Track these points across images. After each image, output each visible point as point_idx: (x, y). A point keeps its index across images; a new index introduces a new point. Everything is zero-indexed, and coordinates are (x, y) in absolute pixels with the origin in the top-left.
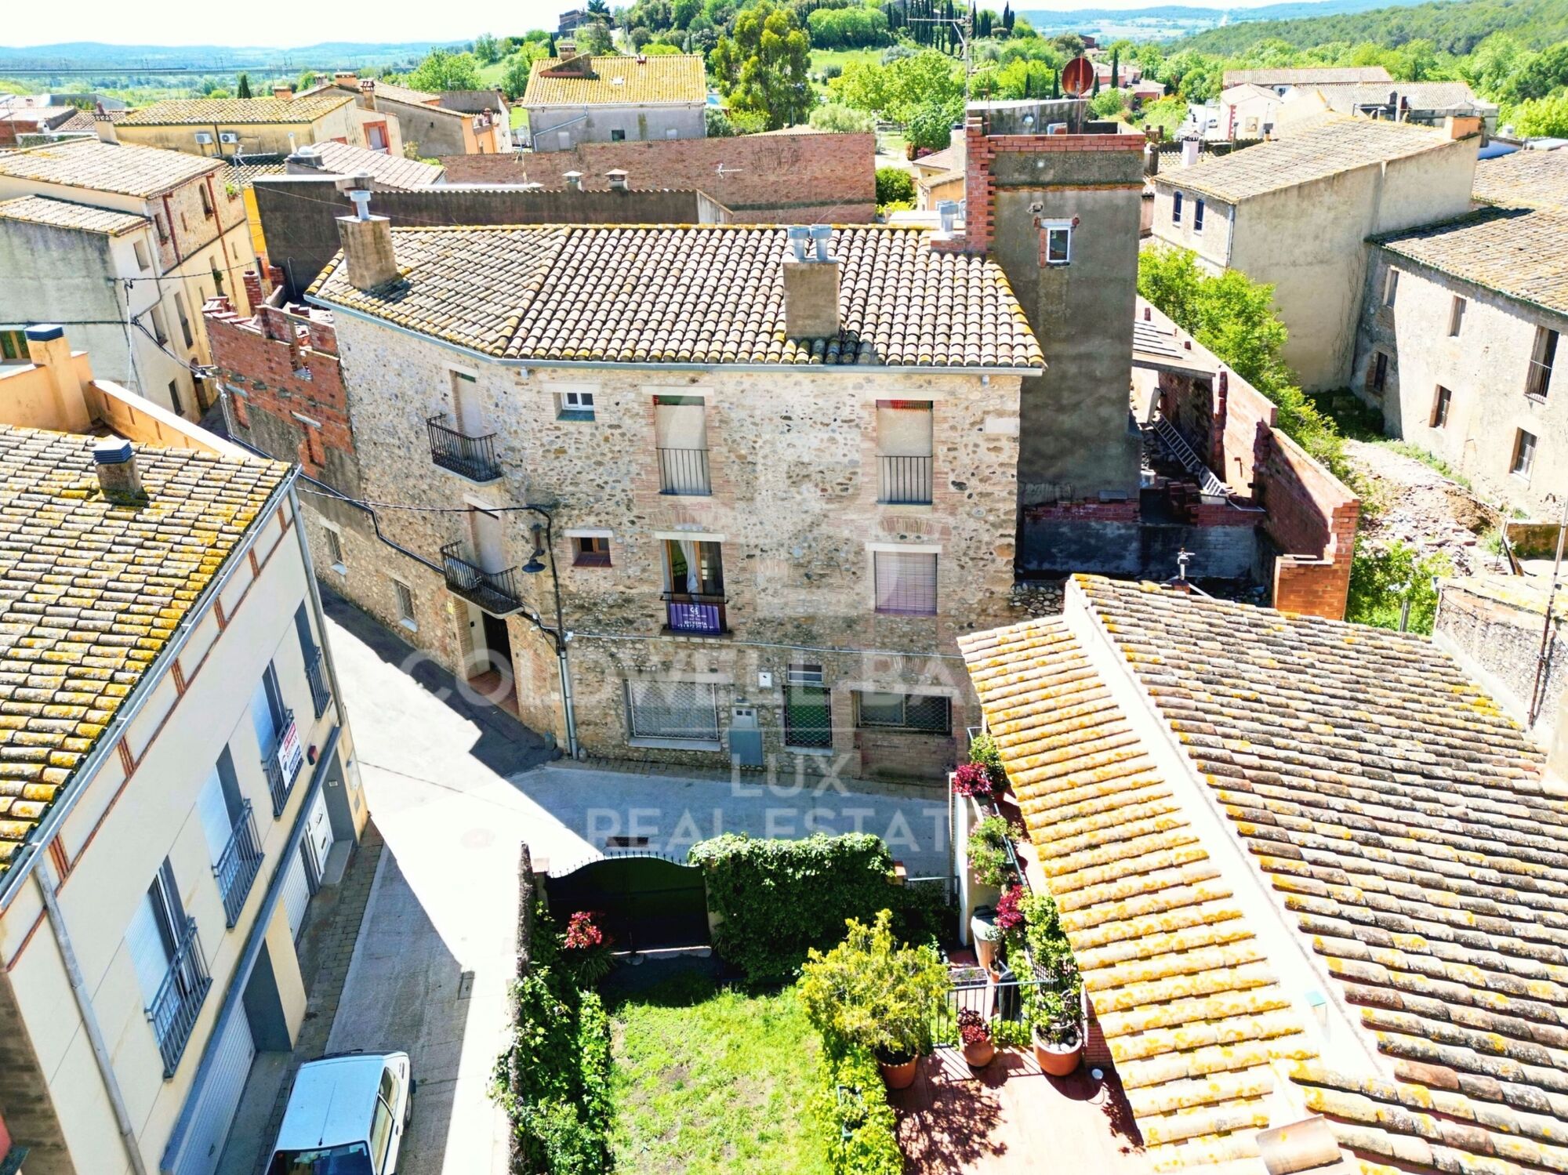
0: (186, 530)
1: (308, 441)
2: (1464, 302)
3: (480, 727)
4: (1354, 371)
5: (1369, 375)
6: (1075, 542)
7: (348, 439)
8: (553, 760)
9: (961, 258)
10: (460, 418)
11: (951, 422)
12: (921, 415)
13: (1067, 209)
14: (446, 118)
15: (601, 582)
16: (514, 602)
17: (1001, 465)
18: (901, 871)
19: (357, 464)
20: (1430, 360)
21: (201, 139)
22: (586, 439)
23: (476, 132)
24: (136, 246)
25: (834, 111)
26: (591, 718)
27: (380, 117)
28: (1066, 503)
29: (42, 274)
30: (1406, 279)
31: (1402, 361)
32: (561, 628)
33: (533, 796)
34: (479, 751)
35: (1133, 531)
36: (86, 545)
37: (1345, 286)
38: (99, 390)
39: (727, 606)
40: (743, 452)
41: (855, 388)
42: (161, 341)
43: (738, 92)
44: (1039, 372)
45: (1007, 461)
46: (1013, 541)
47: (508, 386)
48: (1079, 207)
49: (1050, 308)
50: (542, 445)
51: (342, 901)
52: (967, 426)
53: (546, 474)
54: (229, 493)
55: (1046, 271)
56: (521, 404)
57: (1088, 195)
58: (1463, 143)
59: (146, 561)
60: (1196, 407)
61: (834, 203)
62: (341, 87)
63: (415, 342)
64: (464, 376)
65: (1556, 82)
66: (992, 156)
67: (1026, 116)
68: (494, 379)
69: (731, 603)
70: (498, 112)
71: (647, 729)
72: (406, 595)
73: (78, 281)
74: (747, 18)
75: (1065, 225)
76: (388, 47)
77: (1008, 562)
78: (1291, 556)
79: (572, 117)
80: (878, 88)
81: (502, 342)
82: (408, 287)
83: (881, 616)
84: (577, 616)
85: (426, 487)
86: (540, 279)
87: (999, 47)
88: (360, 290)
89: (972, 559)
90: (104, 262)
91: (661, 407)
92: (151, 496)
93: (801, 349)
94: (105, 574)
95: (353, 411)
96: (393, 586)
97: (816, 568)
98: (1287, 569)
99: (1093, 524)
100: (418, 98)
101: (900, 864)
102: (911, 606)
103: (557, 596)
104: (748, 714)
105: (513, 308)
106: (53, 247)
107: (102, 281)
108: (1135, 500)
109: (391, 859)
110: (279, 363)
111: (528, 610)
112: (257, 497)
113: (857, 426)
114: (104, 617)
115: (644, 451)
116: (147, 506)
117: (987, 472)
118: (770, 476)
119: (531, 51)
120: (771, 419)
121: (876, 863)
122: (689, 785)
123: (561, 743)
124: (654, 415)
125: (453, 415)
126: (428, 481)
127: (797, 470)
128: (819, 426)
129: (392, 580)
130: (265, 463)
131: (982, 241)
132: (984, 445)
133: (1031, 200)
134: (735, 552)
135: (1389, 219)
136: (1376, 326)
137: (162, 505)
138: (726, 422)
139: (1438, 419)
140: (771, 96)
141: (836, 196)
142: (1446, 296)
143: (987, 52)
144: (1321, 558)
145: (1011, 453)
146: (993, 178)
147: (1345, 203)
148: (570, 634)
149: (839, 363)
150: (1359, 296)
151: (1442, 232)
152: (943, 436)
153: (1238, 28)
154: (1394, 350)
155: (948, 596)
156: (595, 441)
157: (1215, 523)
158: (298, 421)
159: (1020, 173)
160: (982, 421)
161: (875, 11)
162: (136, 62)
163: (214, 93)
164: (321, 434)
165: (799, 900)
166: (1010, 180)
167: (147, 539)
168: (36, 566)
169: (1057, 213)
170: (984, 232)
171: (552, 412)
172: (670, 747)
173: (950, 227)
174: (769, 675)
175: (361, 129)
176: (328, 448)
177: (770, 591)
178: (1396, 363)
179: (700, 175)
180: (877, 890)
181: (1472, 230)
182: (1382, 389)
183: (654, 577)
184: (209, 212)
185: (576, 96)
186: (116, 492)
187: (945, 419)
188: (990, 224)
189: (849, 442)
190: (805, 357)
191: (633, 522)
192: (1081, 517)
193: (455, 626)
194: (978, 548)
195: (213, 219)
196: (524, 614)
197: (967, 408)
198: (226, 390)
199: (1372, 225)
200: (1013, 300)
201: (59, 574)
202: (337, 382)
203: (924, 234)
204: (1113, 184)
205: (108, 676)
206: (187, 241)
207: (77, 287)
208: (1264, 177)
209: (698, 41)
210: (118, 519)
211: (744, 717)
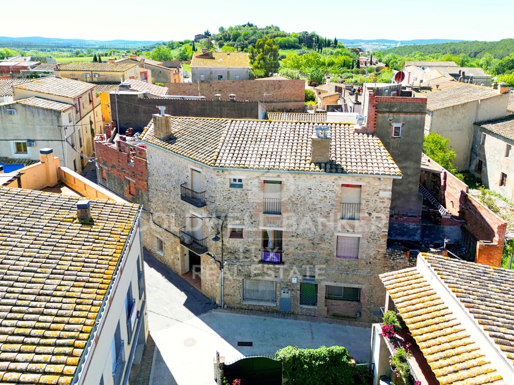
0: (109, 234)
1: (130, 186)
2: (510, 147)
3: (187, 294)
4: (470, 165)
5: (476, 167)
6: (399, 230)
7: (146, 187)
8: (215, 309)
9: (365, 135)
10: (192, 184)
11: (368, 192)
12: (357, 189)
13: (400, 120)
14: (165, 70)
15: (239, 244)
16: (205, 250)
17: (384, 207)
18: (353, 361)
19: (148, 196)
20: (499, 164)
21: (86, 76)
22: (239, 194)
23: (174, 75)
24: (69, 114)
25: (287, 71)
26: (230, 293)
27: (145, 70)
28: (397, 216)
29: (35, 124)
30: (488, 137)
31: (488, 163)
32: (222, 260)
33: (208, 324)
34: (186, 304)
35: (419, 227)
36: (75, 242)
37: (467, 138)
38: (62, 171)
39: (283, 254)
40: (293, 200)
41: (334, 180)
42: (73, 146)
43: (256, 63)
44: (401, 178)
45: (386, 206)
46: (387, 234)
47: (213, 175)
48: (405, 119)
49: (393, 151)
50: (223, 196)
51: (141, 371)
52: (373, 194)
53: (223, 206)
54: (121, 218)
55: (392, 140)
56: (217, 182)
57: (408, 116)
58: (504, 95)
59: (97, 249)
60: (434, 182)
61: (291, 101)
62: (131, 59)
63: (178, 158)
64: (195, 170)
65: (507, 69)
66: (377, 103)
67: (385, 90)
68: (208, 173)
69: (285, 252)
70: (181, 68)
71: (249, 297)
72: (161, 243)
73: (48, 126)
74: (260, 41)
75: (399, 125)
76: (136, 42)
77: (385, 241)
78: (482, 241)
79: (206, 71)
80: (298, 63)
81: (213, 161)
82: (176, 138)
83: (338, 259)
84: (229, 256)
85: (175, 206)
86: (224, 138)
87: (333, 51)
88: (158, 138)
89: (372, 239)
90: (58, 120)
91: (266, 184)
92: (95, 220)
93: (317, 167)
94: (83, 255)
95: (149, 178)
96: (156, 239)
97: (316, 241)
98: (481, 246)
99: (405, 224)
100: (155, 63)
101: (353, 359)
102: (349, 255)
103: (222, 249)
104: (287, 293)
105: (215, 148)
106: (41, 115)
107: (57, 127)
108: (419, 216)
109: (158, 352)
110: (123, 160)
111: (210, 253)
112: (130, 219)
113: (335, 192)
114: (85, 275)
115: (259, 199)
116: (94, 225)
117: (379, 210)
118: (302, 209)
119: (186, 46)
120: (304, 189)
121: (345, 359)
122: (265, 319)
123: (217, 302)
124: (263, 187)
125: (190, 183)
126: (176, 204)
127: (312, 207)
128: (321, 192)
129: (156, 237)
130: (131, 205)
131: (373, 130)
132: (379, 201)
133: (389, 117)
134: (287, 235)
135: (481, 118)
136: (477, 150)
137: (99, 224)
138: (288, 190)
139: (502, 183)
140: (267, 64)
141: (292, 99)
142: (504, 144)
143: (330, 52)
144: (492, 242)
145: (388, 204)
146: (377, 110)
147: (467, 112)
148: (226, 262)
149: (331, 172)
150: (472, 141)
151: (499, 122)
152: (365, 197)
153: (404, 47)
154: (485, 159)
155: (363, 252)
156: (242, 195)
157: (447, 225)
158: (127, 180)
159: (386, 108)
160: (378, 192)
161: (295, 38)
162: (53, 43)
163: (79, 55)
164: (135, 185)
165: (316, 373)
166: (382, 110)
167: (96, 239)
168: (58, 253)
169: (397, 121)
170: (373, 127)
171: (228, 185)
172: (258, 304)
173: (361, 125)
174: (296, 279)
175: (139, 74)
176: (137, 190)
177: (299, 249)
178: (486, 164)
179: (249, 92)
180: (345, 369)
181: (508, 122)
182: (481, 172)
183: (258, 242)
184: (91, 101)
185: (207, 64)
186: (83, 219)
187: (366, 191)
188: (375, 124)
189: (331, 198)
190: (319, 169)
191: (252, 223)
192: (401, 221)
193: (179, 256)
194: (375, 236)
195: (92, 104)
196: (208, 254)
197: (373, 188)
198: (100, 167)
199: (476, 119)
200: (386, 151)
201: (67, 256)
202: (145, 168)
203: (351, 126)
204: (416, 113)
205: (91, 303)
206: (84, 112)
207: (47, 128)
208: (440, 102)
209: (239, 45)
210: (84, 230)
211: (286, 294)
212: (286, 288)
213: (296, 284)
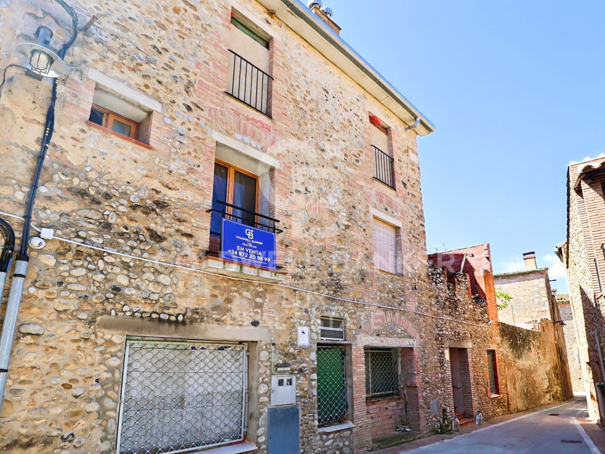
11: (398, 144)
12: (384, 136)
40: (297, 98)
41: (359, 97)
52: (403, 151)
84: (68, 206)
89: (413, 236)
97: (343, 219)
113: (362, 121)
115: (216, 46)
117: (412, 182)
120: (316, 85)
124: (229, 23)
132: (410, 166)
145: (418, 175)
152: (396, 151)
160: (408, 151)
174: (306, 331)
183: (202, 183)
187: (396, 141)
189: (358, 129)
191: (189, 108)
194: (414, 230)
197: (402, 141)
211: (286, 388)
212: (285, 365)
213: (308, 349)
